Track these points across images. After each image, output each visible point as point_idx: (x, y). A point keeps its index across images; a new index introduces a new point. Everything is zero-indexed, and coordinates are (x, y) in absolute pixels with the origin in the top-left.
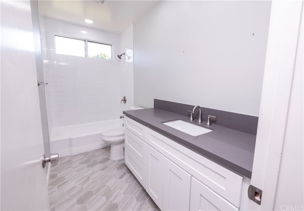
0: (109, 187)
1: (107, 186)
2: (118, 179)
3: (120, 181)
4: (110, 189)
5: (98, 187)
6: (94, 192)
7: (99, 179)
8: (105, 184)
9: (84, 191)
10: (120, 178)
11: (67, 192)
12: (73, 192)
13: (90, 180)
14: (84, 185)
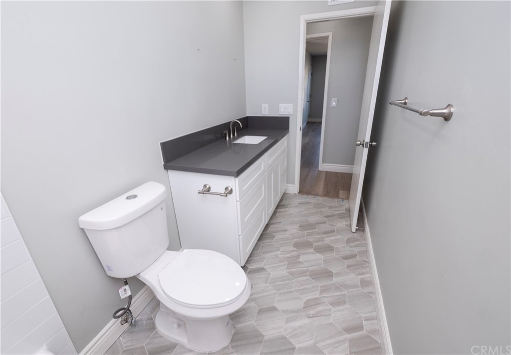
0: (287, 268)
1: (288, 270)
2: (268, 270)
3: (268, 266)
4: (288, 264)
5: (300, 277)
6: (309, 274)
7: (292, 291)
8: (288, 276)
9: (321, 285)
10: (264, 269)
11: (344, 303)
12: (336, 296)
13: (305, 299)
14: (317, 296)
